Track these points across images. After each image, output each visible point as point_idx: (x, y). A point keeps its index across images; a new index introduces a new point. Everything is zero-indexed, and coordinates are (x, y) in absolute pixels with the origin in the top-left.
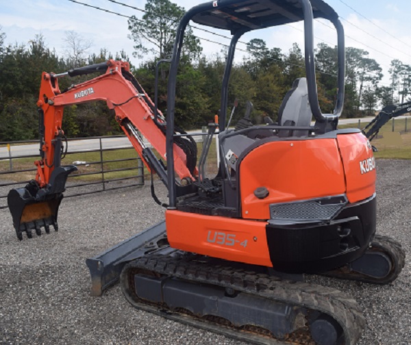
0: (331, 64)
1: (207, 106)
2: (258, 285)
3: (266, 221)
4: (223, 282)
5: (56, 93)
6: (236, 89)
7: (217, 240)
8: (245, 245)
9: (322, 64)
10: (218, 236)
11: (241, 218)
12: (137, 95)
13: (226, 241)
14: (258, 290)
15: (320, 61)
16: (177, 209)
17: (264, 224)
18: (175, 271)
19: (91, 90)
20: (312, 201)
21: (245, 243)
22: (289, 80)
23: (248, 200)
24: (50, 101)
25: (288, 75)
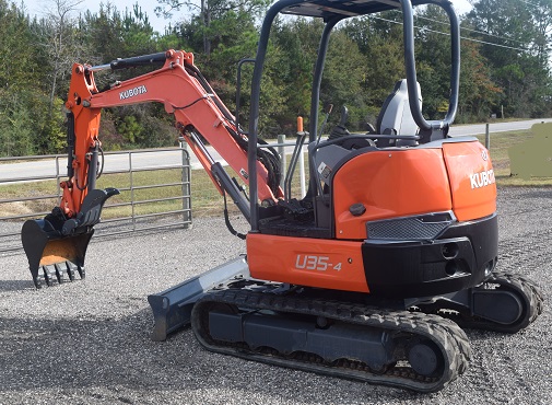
0: (503, 20)
1: (281, 100)
2: (353, 313)
3: (362, 240)
4: (313, 310)
5: (94, 92)
6: (331, 69)
7: (307, 265)
8: (339, 269)
9: (486, 21)
10: (308, 259)
11: (335, 239)
12: (205, 96)
13: (318, 266)
14: (353, 317)
15: (483, 16)
16: (260, 233)
17: (359, 244)
18: (258, 302)
19: (142, 89)
20: (414, 218)
21: (338, 267)
22: (425, 52)
23: (342, 218)
24: (84, 103)
25: (424, 43)
